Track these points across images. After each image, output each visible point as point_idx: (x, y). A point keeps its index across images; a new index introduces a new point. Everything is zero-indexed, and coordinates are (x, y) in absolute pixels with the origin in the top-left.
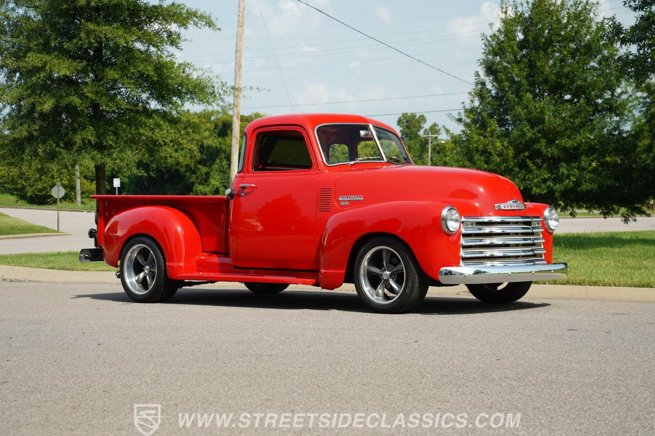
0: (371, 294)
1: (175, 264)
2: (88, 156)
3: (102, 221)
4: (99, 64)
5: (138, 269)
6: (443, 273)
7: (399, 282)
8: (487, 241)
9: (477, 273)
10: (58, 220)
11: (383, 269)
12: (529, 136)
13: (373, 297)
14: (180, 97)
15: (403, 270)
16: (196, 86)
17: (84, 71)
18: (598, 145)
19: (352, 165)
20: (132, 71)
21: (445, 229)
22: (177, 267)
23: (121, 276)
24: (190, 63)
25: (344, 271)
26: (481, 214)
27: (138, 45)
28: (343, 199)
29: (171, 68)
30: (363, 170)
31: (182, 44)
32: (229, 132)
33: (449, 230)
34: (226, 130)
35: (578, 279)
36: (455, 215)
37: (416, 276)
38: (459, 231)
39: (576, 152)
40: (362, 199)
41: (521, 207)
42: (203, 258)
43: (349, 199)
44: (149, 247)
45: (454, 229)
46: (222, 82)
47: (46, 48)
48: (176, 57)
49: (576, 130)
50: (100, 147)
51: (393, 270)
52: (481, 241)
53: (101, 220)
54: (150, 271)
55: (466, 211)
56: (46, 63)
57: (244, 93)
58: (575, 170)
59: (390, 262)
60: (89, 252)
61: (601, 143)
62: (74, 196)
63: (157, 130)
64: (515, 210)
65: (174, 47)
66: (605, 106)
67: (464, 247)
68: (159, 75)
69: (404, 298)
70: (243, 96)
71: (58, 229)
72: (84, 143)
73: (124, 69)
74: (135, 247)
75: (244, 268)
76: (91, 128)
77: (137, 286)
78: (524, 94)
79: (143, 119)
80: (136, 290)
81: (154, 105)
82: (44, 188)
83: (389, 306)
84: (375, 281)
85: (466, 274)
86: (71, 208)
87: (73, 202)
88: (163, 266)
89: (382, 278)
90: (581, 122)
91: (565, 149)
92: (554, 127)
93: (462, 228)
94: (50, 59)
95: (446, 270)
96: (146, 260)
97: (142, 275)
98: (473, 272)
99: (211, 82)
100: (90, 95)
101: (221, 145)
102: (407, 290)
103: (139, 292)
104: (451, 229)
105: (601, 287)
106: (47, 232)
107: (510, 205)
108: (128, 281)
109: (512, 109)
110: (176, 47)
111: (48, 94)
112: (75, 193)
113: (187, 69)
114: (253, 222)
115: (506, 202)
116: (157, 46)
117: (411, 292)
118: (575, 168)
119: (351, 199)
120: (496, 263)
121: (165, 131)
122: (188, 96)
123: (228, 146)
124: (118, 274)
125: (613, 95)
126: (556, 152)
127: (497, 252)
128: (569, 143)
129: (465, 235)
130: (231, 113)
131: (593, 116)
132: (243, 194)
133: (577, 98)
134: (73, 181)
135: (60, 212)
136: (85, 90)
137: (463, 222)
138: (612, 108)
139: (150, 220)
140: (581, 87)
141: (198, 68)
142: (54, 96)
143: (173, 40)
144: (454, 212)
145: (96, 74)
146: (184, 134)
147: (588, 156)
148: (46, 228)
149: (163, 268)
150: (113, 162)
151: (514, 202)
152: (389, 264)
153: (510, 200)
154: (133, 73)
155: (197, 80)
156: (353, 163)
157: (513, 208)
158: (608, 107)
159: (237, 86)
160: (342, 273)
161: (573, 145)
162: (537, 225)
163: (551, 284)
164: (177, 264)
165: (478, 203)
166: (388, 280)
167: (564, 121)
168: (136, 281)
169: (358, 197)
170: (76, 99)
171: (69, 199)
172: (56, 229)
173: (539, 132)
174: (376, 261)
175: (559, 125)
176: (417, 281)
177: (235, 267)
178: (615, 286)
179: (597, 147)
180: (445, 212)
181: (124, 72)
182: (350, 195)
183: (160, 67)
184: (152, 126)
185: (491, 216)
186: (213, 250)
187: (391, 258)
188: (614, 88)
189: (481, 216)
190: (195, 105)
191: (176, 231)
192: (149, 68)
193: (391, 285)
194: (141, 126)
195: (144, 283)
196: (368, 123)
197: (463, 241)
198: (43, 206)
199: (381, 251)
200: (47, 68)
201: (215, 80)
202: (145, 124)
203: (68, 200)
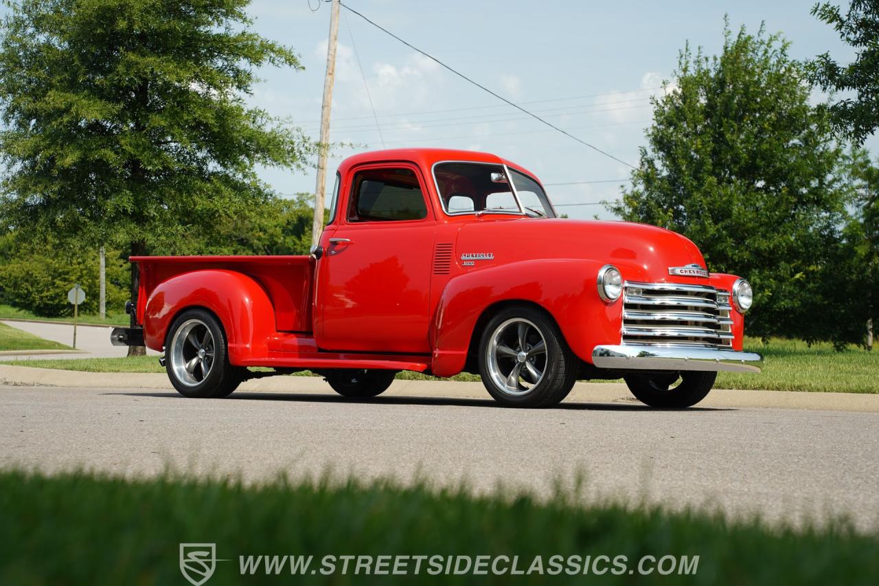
0: (501, 383)
1: (239, 345)
2: (122, 230)
3: (144, 290)
4: (143, 108)
5: (189, 353)
6: (598, 354)
7: (539, 367)
8: (658, 316)
9: (643, 355)
10: (75, 334)
11: (518, 349)
12: (711, 233)
13: (504, 386)
14: (248, 155)
15: (545, 350)
16: (269, 141)
17: (121, 117)
18: (801, 248)
19: (480, 216)
20: (186, 118)
21: (602, 295)
22: (242, 348)
23: (166, 363)
24: (262, 110)
25: (465, 352)
26: (650, 279)
27: (194, 86)
28: (467, 258)
29: (237, 116)
30: (494, 221)
31: (253, 87)
32: (306, 229)
33: (608, 297)
34: (303, 228)
35: (776, 383)
36: (617, 278)
37: (562, 358)
38: (620, 299)
39: (771, 257)
40: (492, 257)
41: (703, 273)
42: (276, 338)
43: (474, 258)
44: (205, 323)
45: (615, 295)
46: (303, 137)
47: (72, 85)
48: (244, 102)
49: (774, 226)
50: (139, 218)
51: (531, 351)
52: (649, 314)
53: (142, 292)
54: (206, 356)
55: (631, 274)
56: (71, 105)
57: (332, 151)
58: (771, 280)
59: (528, 341)
60: (124, 333)
61: (805, 245)
62: (97, 306)
63: (216, 198)
64: (695, 277)
65: (242, 90)
66: (812, 197)
67: (627, 322)
68: (221, 126)
69: (546, 386)
70: (331, 155)
71: (74, 347)
72: (118, 212)
73: (173, 115)
74: (188, 323)
75: (331, 351)
76: (128, 192)
77: (188, 376)
78: (706, 176)
79: (199, 183)
80: (186, 380)
81: (213, 166)
82: (57, 295)
83: (524, 398)
84: (506, 365)
85: (628, 356)
86: (92, 323)
87: (94, 314)
88: (224, 348)
89: (516, 361)
90: (780, 217)
91: (757, 253)
92: (744, 221)
93: (624, 295)
94: (77, 98)
95: (602, 350)
96: (201, 342)
97: (194, 361)
98: (638, 354)
99: (290, 136)
100: (129, 148)
101: (296, 247)
102: (549, 377)
103: (190, 383)
104: (611, 296)
105: (807, 393)
106: (60, 349)
107: (689, 269)
108: (175, 368)
109: (689, 196)
110: (245, 90)
111: (73, 145)
112: (99, 303)
113: (259, 118)
114: (342, 297)
115: (683, 265)
116: (220, 88)
117: (555, 379)
118: (772, 278)
119: (477, 258)
120: (668, 345)
121: (228, 200)
122: (259, 155)
123: (305, 248)
124: (162, 360)
125: (821, 183)
126: (746, 255)
127: (670, 331)
128: (764, 245)
129: (628, 306)
130: (311, 204)
131: (795, 210)
132: (333, 252)
133: (774, 186)
134: (95, 286)
135: (78, 327)
136: (123, 142)
137: (626, 288)
138: (820, 200)
139: (209, 288)
140: (781, 170)
141: (273, 117)
142: (80, 147)
143: (242, 81)
144: (614, 273)
145: (138, 121)
146: (252, 204)
147: (788, 262)
148: (58, 344)
149: (224, 351)
150: (156, 239)
151: (694, 266)
152: (526, 342)
153: (689, 264)
154: (186, 121)
155: (271, 133)
156: (481, 212)
157: (693, 274)
158: (816, 199)
159: (324, 143)
160: (463, 355)
161: (768, 247)
162: (723, 301)
163: (739, 389)
164: (243, 346)
165: (647, 265)
166: (524, 364)
167: (758, 215)
168: (186, 369)
169: (486, 255)
170: (110, 152)
171: (90, 311)
172: (72, 346)
173: (725, 228)
174: (509, 338)
175: (751, 220)
176: (563, 364)
177: (320, 350)
178: (825, 391)
179: (801, 250)
180: (602, 273)
181: (174, 118)
182: (476, 252)
183: (224, 114)
184: (210, 193)
185: (664, 282)
186: (291, 330)
187: (529, 333)
188: (823, 174)
189: (650, 282)
190: (268, 166)
191: (243, 303)
192: (209, 115)
193: (528, 370)
194: (195, 192)
195: (197, 372)
196: (502, 163)
197: (625, 314)
198: (54, 319)
199: (516, 324)
200: (73, 109)
201: (295, 133)
202: (201, 190)
203: (88, 312)
